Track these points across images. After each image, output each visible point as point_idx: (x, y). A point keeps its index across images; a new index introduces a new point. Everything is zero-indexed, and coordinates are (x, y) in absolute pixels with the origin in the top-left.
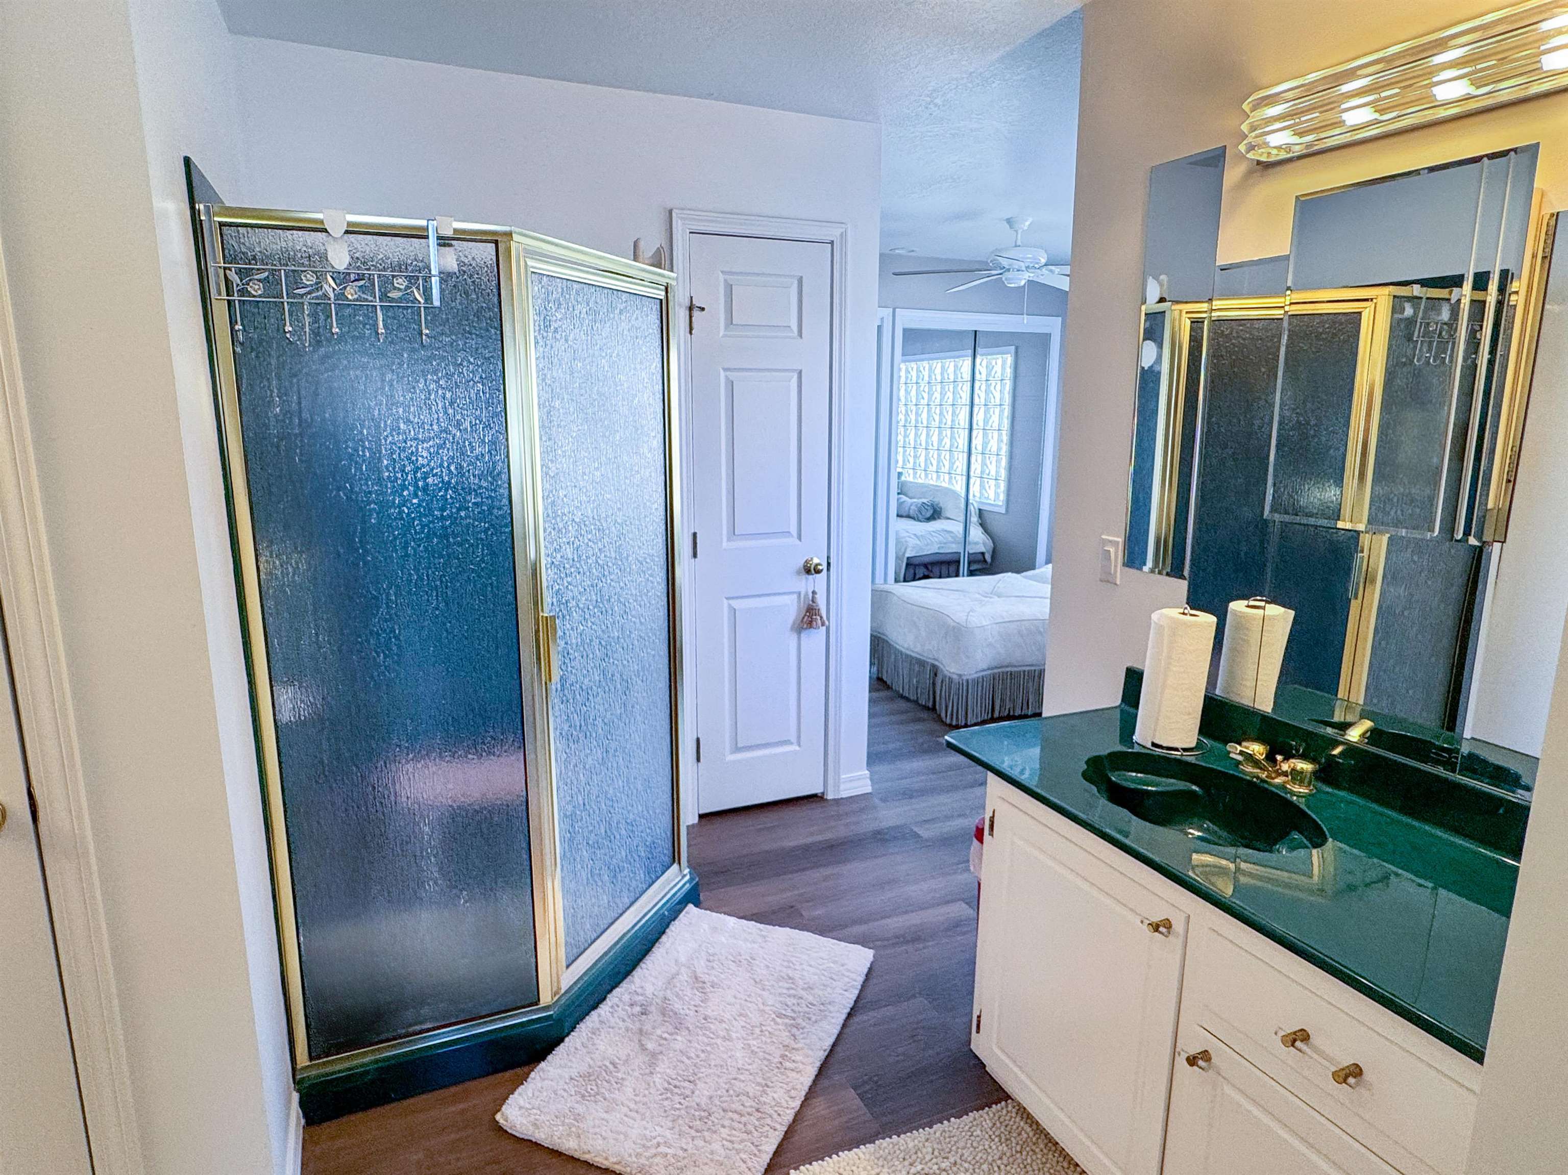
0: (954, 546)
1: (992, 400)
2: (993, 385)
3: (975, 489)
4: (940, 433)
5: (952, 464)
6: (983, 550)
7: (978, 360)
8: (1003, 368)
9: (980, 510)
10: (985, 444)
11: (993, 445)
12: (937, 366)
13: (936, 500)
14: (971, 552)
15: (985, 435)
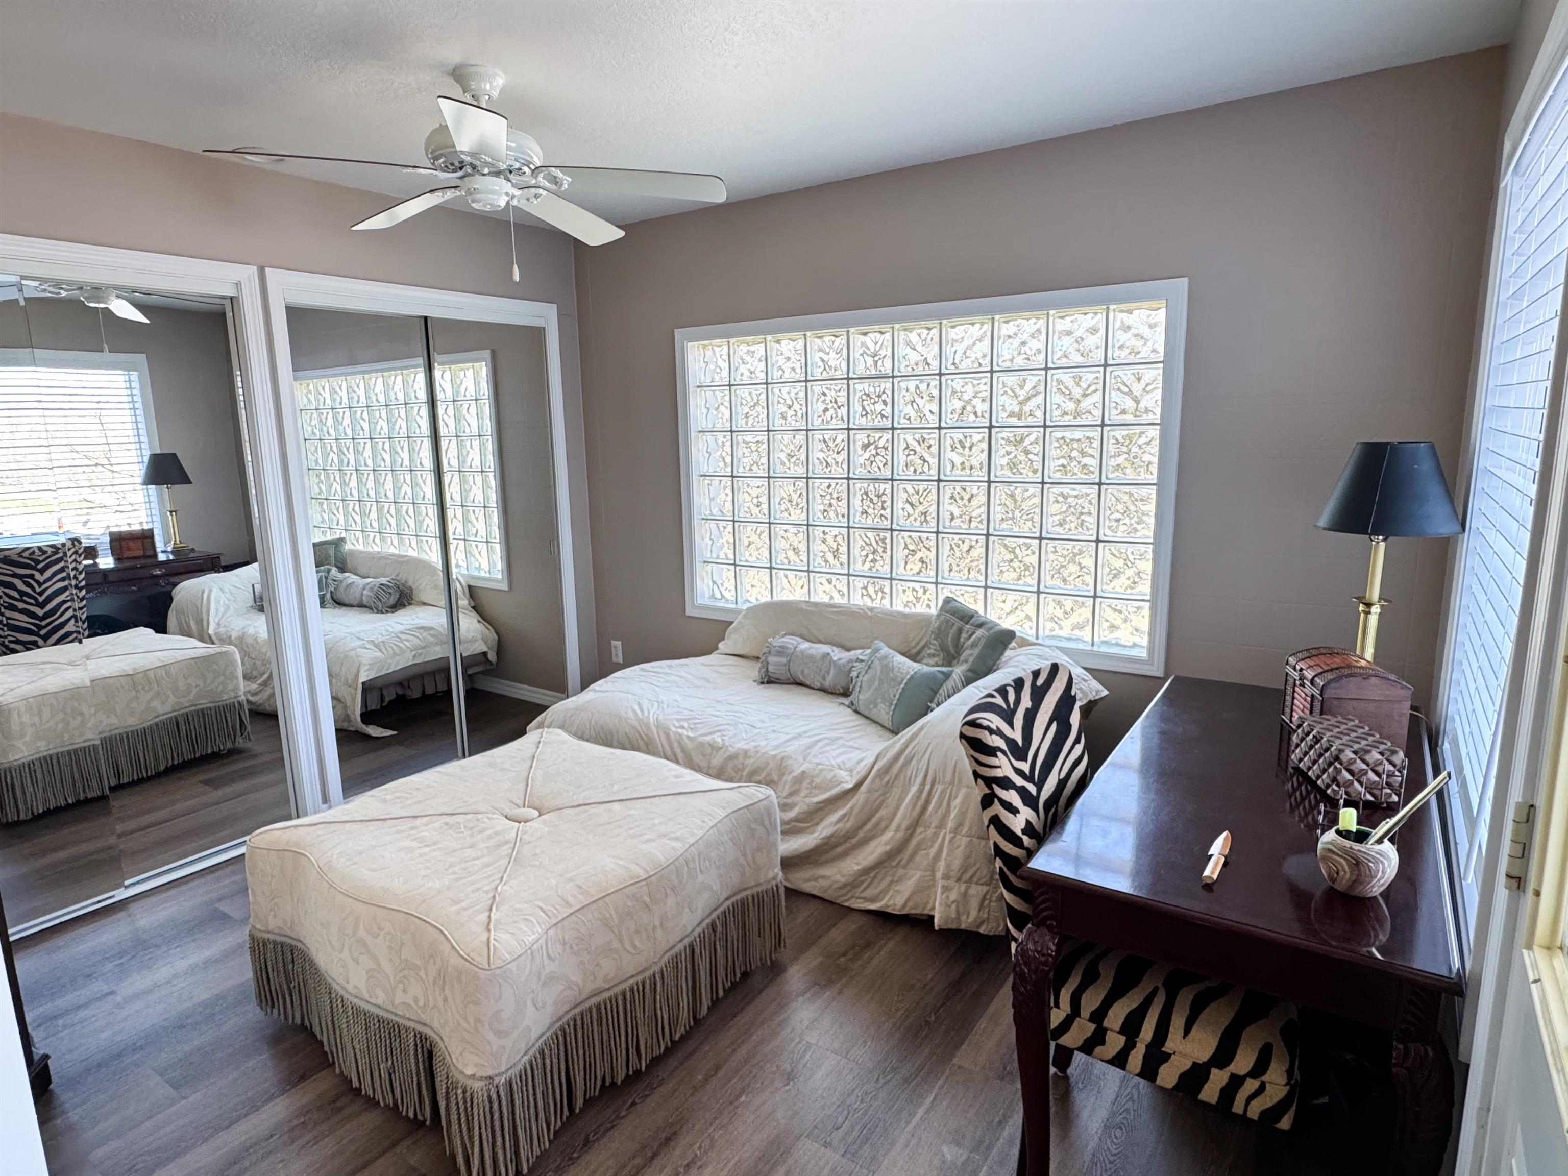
0: (438, 648)
1: (467, 430)
2: (466, 406)
3: (457, 557)
4: (395, 480)
5: (419, 523)
6: (484, 648)
7: (437, 373)
8: (477, 383)
9: (470, 587)
10: (464, 493)
11: (477, 494)
12: (378, 382)
13: (403, 577)
14: (464, 655)
15: (463, 482)
